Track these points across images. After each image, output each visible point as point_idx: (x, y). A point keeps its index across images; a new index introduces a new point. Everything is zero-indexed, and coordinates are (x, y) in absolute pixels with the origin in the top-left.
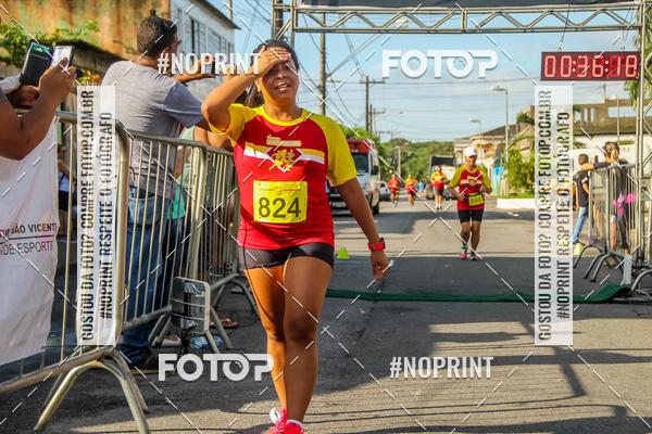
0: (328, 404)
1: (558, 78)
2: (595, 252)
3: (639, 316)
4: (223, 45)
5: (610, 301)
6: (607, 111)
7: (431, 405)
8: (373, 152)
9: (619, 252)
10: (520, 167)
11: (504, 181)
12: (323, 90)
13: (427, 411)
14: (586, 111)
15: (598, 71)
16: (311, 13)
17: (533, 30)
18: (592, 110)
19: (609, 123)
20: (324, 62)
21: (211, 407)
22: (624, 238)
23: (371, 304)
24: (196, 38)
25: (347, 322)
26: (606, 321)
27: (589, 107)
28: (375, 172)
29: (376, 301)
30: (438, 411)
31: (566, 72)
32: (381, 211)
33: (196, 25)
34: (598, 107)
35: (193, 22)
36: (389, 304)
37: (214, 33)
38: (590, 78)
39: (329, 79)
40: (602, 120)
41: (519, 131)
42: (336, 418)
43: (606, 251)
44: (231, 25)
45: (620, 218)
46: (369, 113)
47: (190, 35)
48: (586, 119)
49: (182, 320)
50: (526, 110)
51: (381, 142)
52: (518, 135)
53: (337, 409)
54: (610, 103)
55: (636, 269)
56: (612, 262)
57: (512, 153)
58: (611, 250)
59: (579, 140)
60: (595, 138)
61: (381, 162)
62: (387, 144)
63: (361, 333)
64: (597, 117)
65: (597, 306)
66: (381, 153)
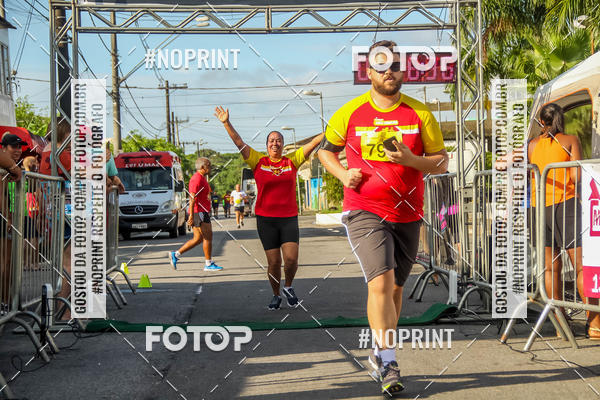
2: (420, 269)
3: (466, 337)
5: (436, 321)
8: (177, 166)
9: (444, 269)
11: (323, 194)
12: (117, 97)
16: (95, 11)
17: (343, 30)
20: (116, 66)
28: (179, 188)
43: (431, 268)
44: (5, 24)
45: (444, 232)
46: (171, 122)
51: (186, 154)
54: (431, 107)
55: (462, 286)
56: (438, 279)
58: (436, 267)
61: (186, 177)
62: (193, 156)
66: (187, 166)
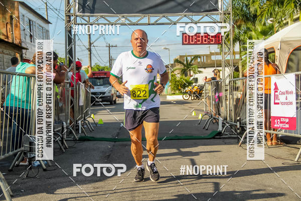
0: (94, 188)
1: (189, 44)
2: (207, 117)
3: (226, 144)
4: (44, 31)
5: (214, 138)
6: (211, 57)
7: (139, 186)
9: (217, 117)
10: (176, 82)
11: (169, 88)
12: (90, 50)
13: (137, 189)
14: (202, 57)
15: (205, 41)
16: (82, 17)
18: (205, 57)
19: (212, 62)
20: (90, 38)
21: (43, 192)
22: (219, 111)
23: (113, 143)
24: (32, 28)
25: (103, 152)
26: (212, 146)
27: (203, 56)
29: (115, 142)
30: (142, 188)
31: (192, 41)
32: (117, 102)
33: (31, 22)
34: (207, 56)
35: (30, 21)
36: (121, 143)
37: (40, 26)
38: (202, 44)
39: (92, 45)
40: (209, 61)
41: (175, 66)
42: (97, 194)
43: (212, 117)
44: (47, 22)
45: (217, 103)
46: (111, 60)
47: (28, 27)
48: (202, 61)
49: (28, 154)
50: (177, 57)
52: (175, 68)
53: (98, 190)
54: (212, 54)
55: (224, 124)
56: (214, 121)
57: (172, 76)
58: (214, 116)
59: (200, 69)
60: (207, 69)
63: (109, 156)
64: (207, 60)
65: (208, 140)
